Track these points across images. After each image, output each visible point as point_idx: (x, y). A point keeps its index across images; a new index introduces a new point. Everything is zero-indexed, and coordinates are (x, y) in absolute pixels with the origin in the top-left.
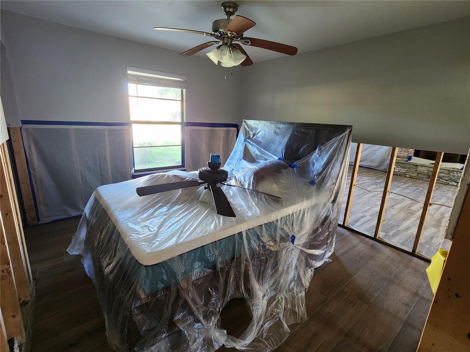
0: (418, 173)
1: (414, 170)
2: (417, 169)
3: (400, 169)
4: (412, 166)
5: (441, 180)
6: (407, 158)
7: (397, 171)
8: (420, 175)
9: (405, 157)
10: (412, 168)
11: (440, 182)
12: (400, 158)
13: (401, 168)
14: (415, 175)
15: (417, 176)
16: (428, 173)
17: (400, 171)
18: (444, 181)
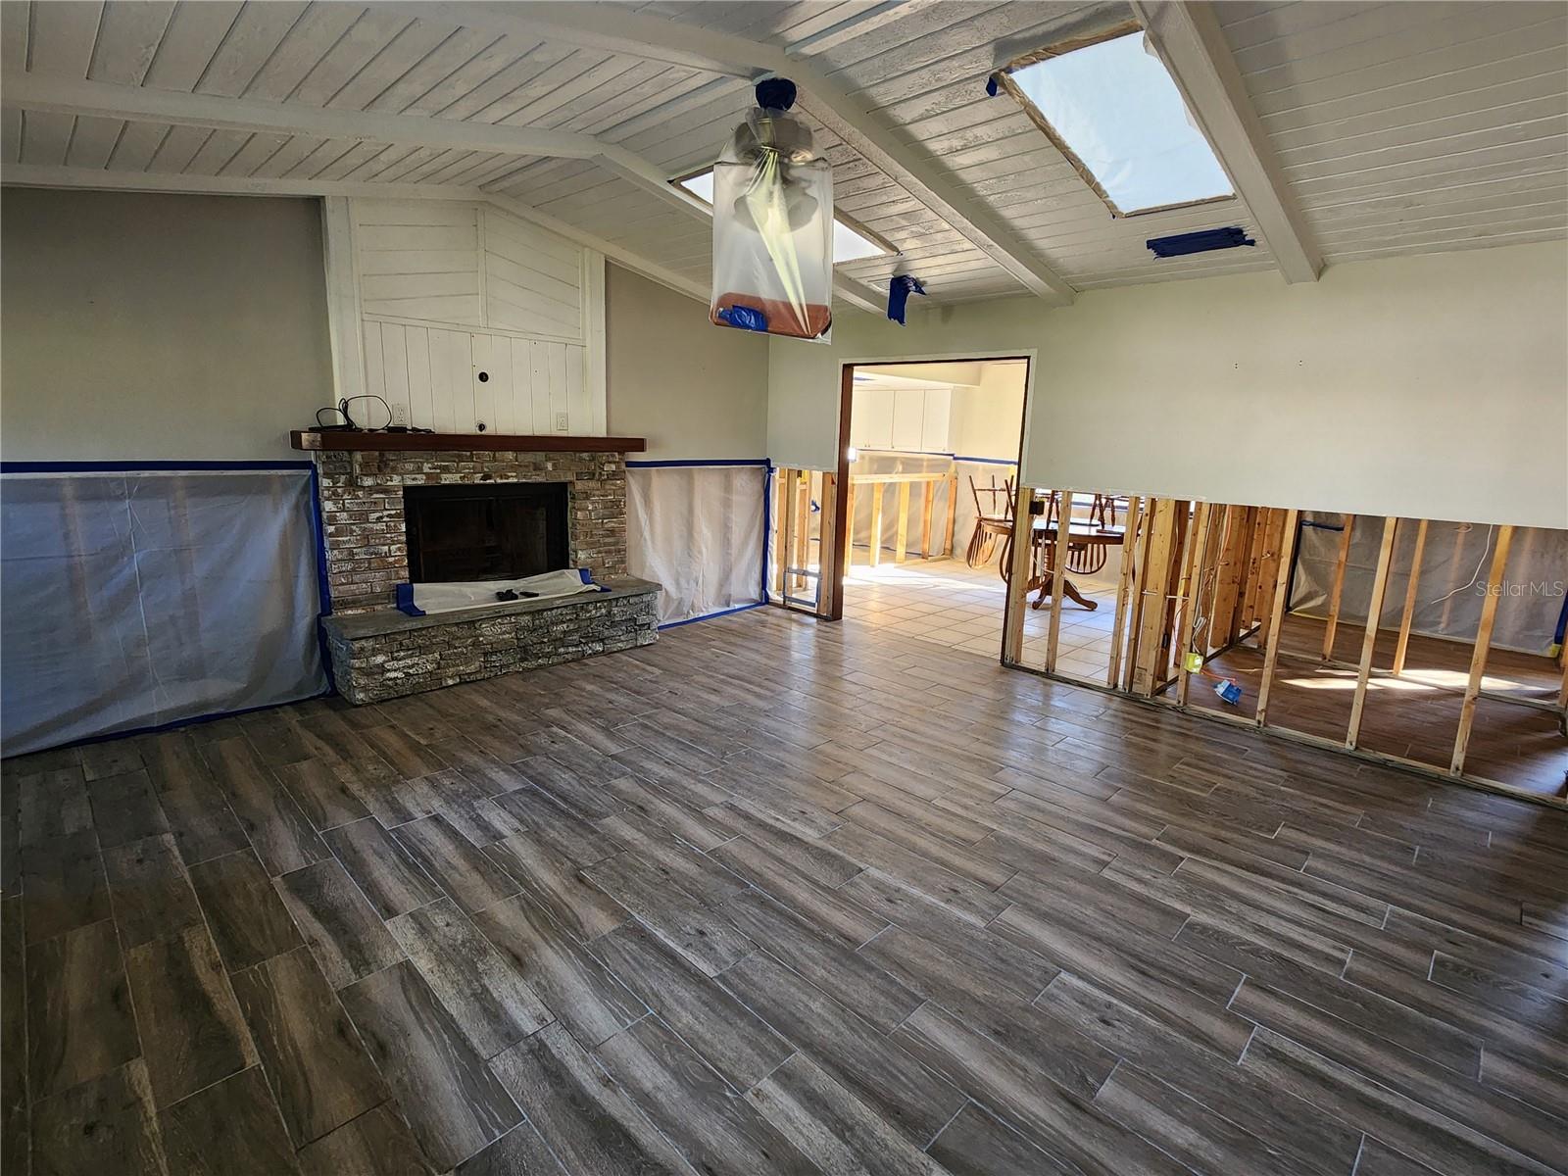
0: (485, 654)
1: (466, 648)
2: (477, 637)
3: (409, 662)
4: (455, 629)
5: (562, 650)
6: (388, 597)
7: (400, 675)
8: (494, 658)
9: (378, 596)
10: (458, 638)
11: (561, 659)
12: (357, 608)
13: (411, 656)
14: (477, 664)
15: (486, 668)
16: (518, 639)
17: (411, 671)
18: (571, 649)
